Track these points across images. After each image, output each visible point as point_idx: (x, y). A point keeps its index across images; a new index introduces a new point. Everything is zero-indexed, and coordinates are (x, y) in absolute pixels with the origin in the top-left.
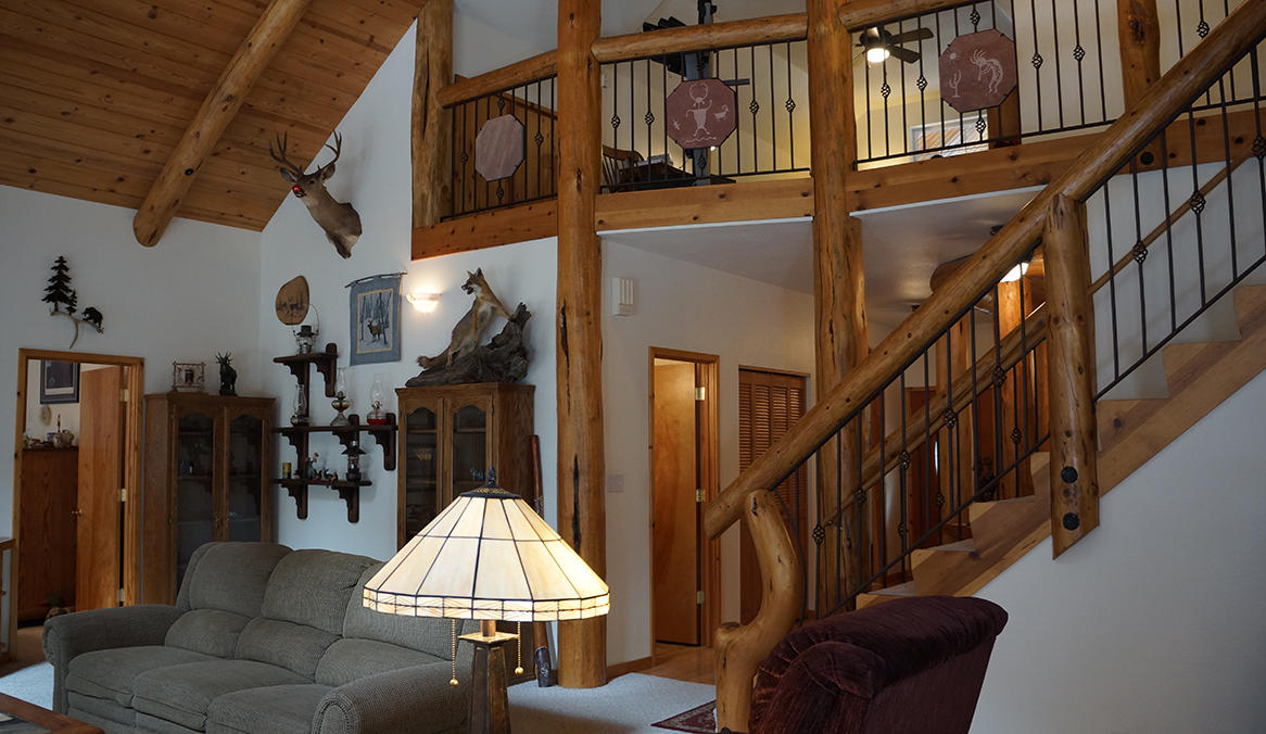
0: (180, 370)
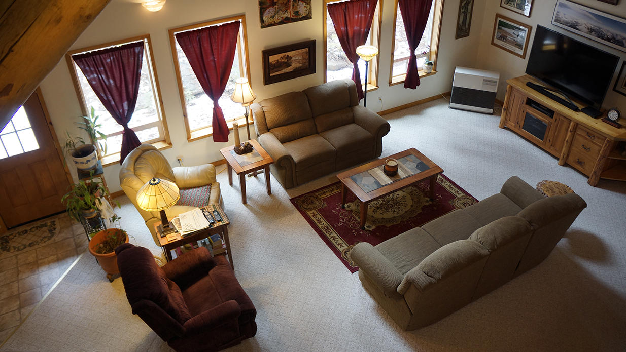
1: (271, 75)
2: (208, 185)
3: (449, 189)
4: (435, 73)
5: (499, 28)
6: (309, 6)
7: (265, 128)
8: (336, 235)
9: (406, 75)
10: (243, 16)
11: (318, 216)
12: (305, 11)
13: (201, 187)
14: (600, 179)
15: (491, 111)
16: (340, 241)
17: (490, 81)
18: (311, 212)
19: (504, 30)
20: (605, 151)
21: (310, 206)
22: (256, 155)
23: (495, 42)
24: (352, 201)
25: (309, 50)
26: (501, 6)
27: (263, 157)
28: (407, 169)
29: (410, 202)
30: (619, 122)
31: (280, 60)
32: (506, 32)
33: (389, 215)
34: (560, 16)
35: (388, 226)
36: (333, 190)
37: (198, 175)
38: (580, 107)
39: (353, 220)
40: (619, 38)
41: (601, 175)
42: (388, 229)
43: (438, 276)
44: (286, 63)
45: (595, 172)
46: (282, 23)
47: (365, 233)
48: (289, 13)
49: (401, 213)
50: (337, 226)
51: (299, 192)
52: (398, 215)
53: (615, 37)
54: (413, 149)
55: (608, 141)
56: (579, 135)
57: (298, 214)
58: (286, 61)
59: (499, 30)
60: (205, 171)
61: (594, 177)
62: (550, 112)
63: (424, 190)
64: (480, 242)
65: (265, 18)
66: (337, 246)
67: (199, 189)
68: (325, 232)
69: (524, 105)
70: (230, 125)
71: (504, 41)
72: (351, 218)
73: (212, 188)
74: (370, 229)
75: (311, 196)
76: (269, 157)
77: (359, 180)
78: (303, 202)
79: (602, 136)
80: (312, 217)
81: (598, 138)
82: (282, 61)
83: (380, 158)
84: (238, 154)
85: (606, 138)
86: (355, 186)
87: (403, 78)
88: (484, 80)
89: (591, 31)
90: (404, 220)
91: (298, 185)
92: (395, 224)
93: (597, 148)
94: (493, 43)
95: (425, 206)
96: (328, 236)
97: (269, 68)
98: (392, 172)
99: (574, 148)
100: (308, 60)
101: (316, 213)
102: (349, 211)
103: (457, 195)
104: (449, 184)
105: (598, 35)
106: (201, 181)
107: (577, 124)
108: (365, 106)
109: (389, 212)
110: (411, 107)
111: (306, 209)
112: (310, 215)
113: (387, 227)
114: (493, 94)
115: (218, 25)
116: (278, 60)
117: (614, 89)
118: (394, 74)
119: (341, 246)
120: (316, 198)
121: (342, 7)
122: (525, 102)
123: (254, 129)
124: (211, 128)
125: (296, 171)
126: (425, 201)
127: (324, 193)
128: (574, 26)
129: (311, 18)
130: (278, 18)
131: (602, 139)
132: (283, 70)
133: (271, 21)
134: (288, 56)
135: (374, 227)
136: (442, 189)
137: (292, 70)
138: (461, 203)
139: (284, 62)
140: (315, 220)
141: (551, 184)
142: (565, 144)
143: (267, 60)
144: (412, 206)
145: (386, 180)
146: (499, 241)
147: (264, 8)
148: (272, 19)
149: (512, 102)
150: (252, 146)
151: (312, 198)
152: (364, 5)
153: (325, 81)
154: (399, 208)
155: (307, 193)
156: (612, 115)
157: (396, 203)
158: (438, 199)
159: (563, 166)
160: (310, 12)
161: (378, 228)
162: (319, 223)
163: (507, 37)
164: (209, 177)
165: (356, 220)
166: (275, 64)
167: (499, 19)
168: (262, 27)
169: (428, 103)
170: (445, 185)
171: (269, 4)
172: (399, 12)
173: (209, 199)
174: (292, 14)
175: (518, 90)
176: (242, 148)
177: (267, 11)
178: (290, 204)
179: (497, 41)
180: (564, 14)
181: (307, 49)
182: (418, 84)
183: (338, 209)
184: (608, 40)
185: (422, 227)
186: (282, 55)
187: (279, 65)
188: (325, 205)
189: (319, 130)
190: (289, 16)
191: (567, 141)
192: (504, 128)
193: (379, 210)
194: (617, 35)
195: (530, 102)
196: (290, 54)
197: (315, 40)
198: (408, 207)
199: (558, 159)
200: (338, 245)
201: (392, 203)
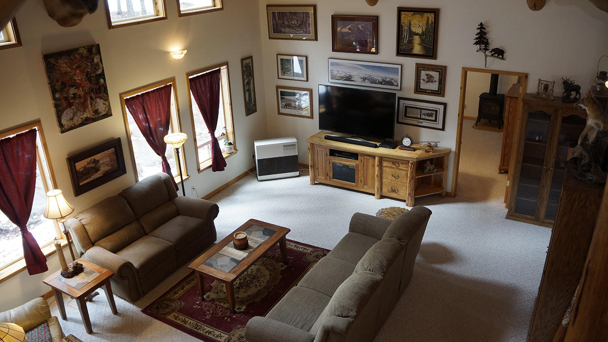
0: (542, 83)
1: (81, 184)
2: (43, 323)
3: (295, 248)
4: (236, 153)
5: (282, 98)
6: (107, 103)
7: (89, 242)
8: (209, 329)
9: (211, 159)
10: (37, 122)
11: (181, 317)
12: (104, 109)
13: (35, 328)
14: (415, 198)
15: (297, 173)
16: (217, 333)
17: (290, 146)
18: (171, 316)
19: (287, 99)
20: (412, 172)
21: (167, 310)
22: (91, 273)
23: (281, 112)
24: (209, 291)
25: (116, 149)
26: (278, 78)
27: (100, 272)
28: (255, 238)
29: (267, 273)
30: (413, 147)
31: (87, 166)
32: (290, 100)
33: (253, 291)
34: (334, 74)
35: (258, 301)
36: (183, 287)
37: (27, 315)
38: (378, 144)
39: (220, 308)
40: (388, 79)
41: (415, 195)
42: (259, 303)
43: (353, 313)
44: (94, 167)
45: (409, 194)
46: (82, 124)
47: (239, 315)
48: (88, 113)
49: (264, 285)
50: (206, 319)
51: (148, 300)
52: (262, 287)
53: (385, 79)
54: (251, 220)
55: (412, 163)
56: (385, 166)
57: (158, 323)
58: (93, 165)
59: (282, 100)
60: (36, 308)
61: (410, 198)
62: (354, 155)
63: (273, 257)
64: (370, 270)
65: (64, 122)
66: (217, 339)
67: (33, 332)
68: (197, 330)
69: (329, 157)
70: (45, 251)
71: (290, 109)
72: (217, 307)
73: (49, 324)
74: (241, 310)
75: (163, 301)
76: (105, 270)
77: (214, 263)
78: (158, 308)
79: (405, 161)
80: (175, 320)
81: (402, 164)
82: (90, 166)
83: (216, 242)
84: (69, 277)
85: (409, 161)
86: (212, 270)
87: (210, 163)
88: (284, 146)
89: (364, 79)
90: (270, 289)
91: (145, 294)
92: (263, 296)
93: (404, 172)
94: (279, 113)
95: (283, 270)
96: (202, 332)
97: (78, 177)
98: (243, 245)
99: (384, 180)
100: (116, 161)
101: (177, 315)
102: (211, 300)
103: (306, 251)
104: (294, 244)
105: (371, 81)
106: (32, 321)
107: (381, 157)
108: (184, 195)
109: (251, 287)
110: (223, 190)
111: (164, 314)
112: (172, 319)
113: (257, 303)
114: (296, 157)
115: (11, 136)
116: (85, 166)
117: (398, 122)
118: (200, 161)
119: (221, 337)
120: (170, 300)
121: (139, 100)
122: (328, 154)
123: (78, 247)
124: (24, 260)
125: (140, 278)
126: (280, 266)
127: (176, 293)
128: (349, 78)
129: (112, 115)
130: (77, 120)
131: (406, 164)
132: (93, 177)
133: (70, 124)
134: (94, 160)
135: (244, 307)
136: (291, 250)
137: (101, 175)
138: (314, 257)
139: (91, 167)
140: (179, 322)
141: (388, 210)
142: (376, 179)
143: (73, 167)
144: (270, 275)
145: (241, 255)
146: (385, 263)
147: (60, 111)
148: (71, 122)
149: (316, 158)
150: (82, 265)
151: (166, 302)
152: (160, 96)
153: (137, 181)
154: (259, 281)
155: (158, 299)
156: (406, 143)
157: (254, 277)
158: (291, 261)
159: (380, 199)
160: (110, 109)
161: (248, 306)
162: (185, 323)
163: (291, 104)
164: (42, 312)
165: (222, 307)
166: (82, 171)
167: (280, 90)
168: (62, 132)
169: (238, 183)
170: (291, 247)
171: (65, 105)
172: (192, 97)
173: (51, 339)
174: (91, 113)
175: (320, 146)
176: (71, 270)
177: (64, 113)
178: (144, 316)
179: (282, 110)
180: (338, 71)
181: (113, 149)
182: (225, 165)
183: (198, 303)
184: (381, 83)
185: (298, 285)
186: (88, 160)
187: (87, 172)
188: (183, 304)
189: (147, 230)
190: (89, 116)
191: (377, 176)
192: (315, 184)
193: (240, 290)
194: (386, 78)
195: (334, 152)
196: (97, 157)
197: (120, 138)
198: (268, 277)
199: (373, 195)
200: (217, 337)
201: (250, 279)
